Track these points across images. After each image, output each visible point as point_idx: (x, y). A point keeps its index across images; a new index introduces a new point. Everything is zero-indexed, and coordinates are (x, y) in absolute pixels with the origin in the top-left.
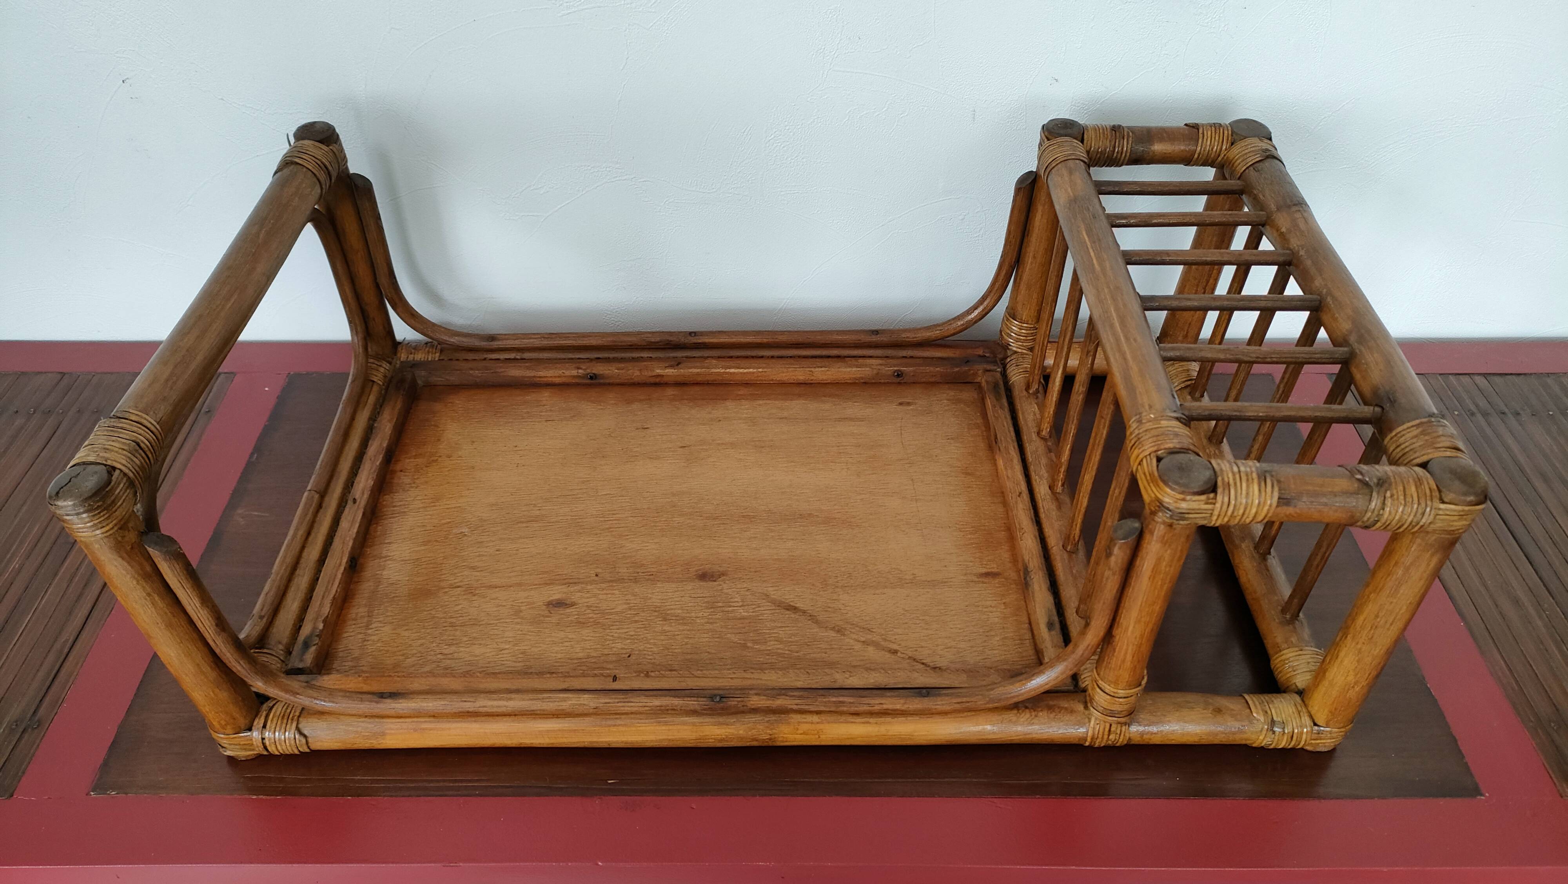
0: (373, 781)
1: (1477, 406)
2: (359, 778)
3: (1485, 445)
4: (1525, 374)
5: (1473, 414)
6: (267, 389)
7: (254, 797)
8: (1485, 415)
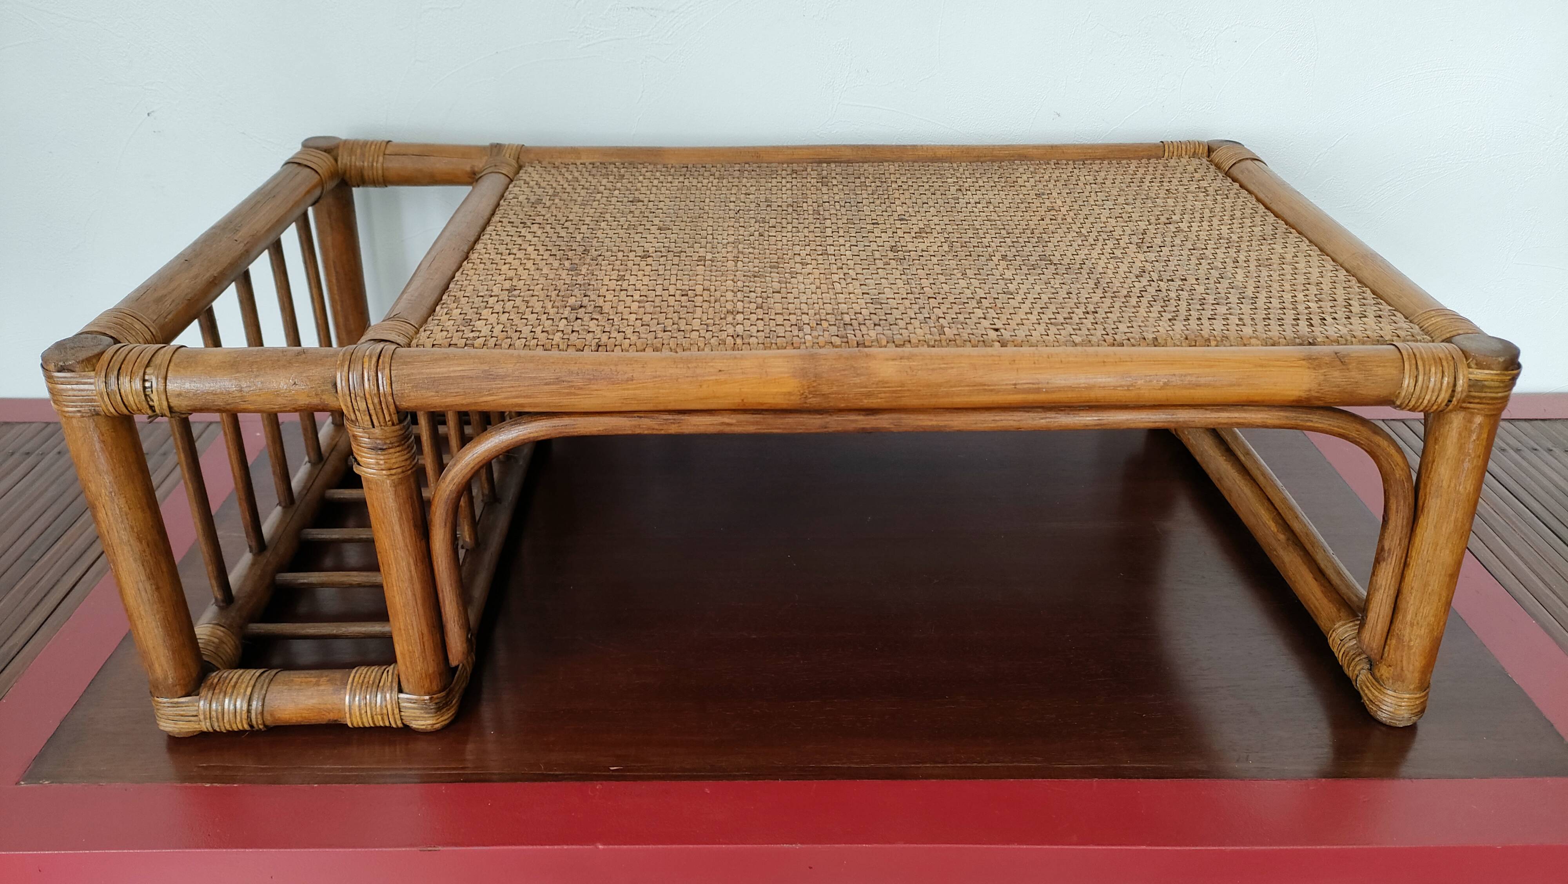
0: (343, 770)
1: (1508, 444)
2: (328, 766)
3: (1523, 475)
4: (1550, 419)
5: (1504, 450)
6: (258, 434)
7: (208, 785)
8: (1517, 451)
